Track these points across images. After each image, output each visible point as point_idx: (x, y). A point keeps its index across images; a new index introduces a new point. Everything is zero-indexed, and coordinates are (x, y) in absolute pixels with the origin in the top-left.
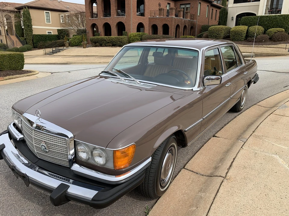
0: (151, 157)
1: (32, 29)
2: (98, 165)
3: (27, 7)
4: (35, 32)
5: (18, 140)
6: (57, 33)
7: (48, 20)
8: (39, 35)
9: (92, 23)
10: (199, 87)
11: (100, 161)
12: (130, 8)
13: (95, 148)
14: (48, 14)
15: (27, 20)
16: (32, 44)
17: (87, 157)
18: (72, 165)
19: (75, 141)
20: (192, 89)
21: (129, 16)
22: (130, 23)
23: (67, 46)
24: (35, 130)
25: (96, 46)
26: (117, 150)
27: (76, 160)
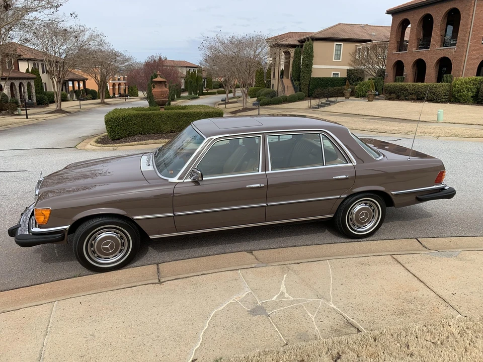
1: (311, 70)
3: (310, 39)
4: (315, 75)
6: (345, 76)
7: (338, 56)
8: (319, 78)
9: (396, 60)
12: (468, 31)
14: (339, 46)
15: (307, 57)
16: (307, 91)
21: (463, 46)
22: (464, 59)
23: (347, 96)
25: (389, 99)
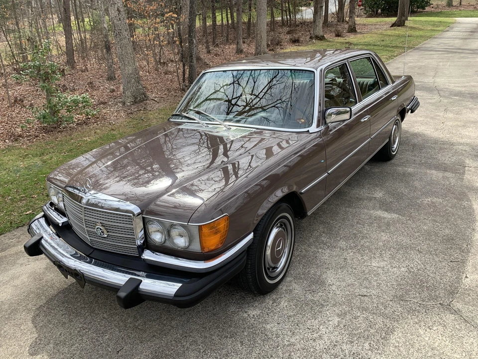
0: (253, 233)
2: (179, 249)
5: (60, 225)
10: (318, 126)
11: (181, 242)
13: (172, 226)
17: (163, 239)
18: (143, 252)
19: (143, 218)
20: (308, 131)
24: (85, 208)
26: (203, 225)
27: (147, 245)
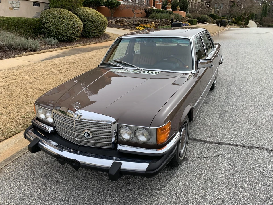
0: (179, 132)
5: (50, 132)
10: (195, 70)
13: (138, 129)
19: (118, 125)
20: (191, 73)
24: (76, 120)
26: (159, 128)
